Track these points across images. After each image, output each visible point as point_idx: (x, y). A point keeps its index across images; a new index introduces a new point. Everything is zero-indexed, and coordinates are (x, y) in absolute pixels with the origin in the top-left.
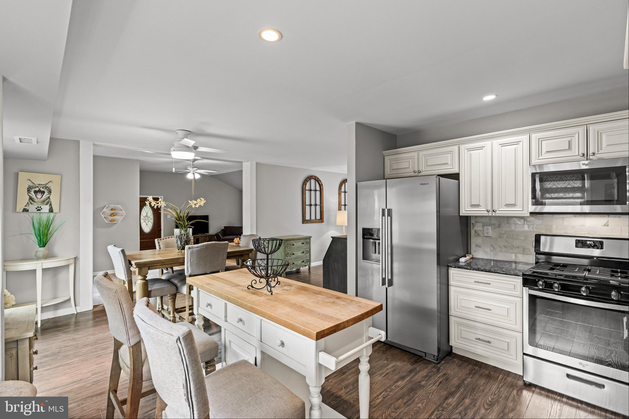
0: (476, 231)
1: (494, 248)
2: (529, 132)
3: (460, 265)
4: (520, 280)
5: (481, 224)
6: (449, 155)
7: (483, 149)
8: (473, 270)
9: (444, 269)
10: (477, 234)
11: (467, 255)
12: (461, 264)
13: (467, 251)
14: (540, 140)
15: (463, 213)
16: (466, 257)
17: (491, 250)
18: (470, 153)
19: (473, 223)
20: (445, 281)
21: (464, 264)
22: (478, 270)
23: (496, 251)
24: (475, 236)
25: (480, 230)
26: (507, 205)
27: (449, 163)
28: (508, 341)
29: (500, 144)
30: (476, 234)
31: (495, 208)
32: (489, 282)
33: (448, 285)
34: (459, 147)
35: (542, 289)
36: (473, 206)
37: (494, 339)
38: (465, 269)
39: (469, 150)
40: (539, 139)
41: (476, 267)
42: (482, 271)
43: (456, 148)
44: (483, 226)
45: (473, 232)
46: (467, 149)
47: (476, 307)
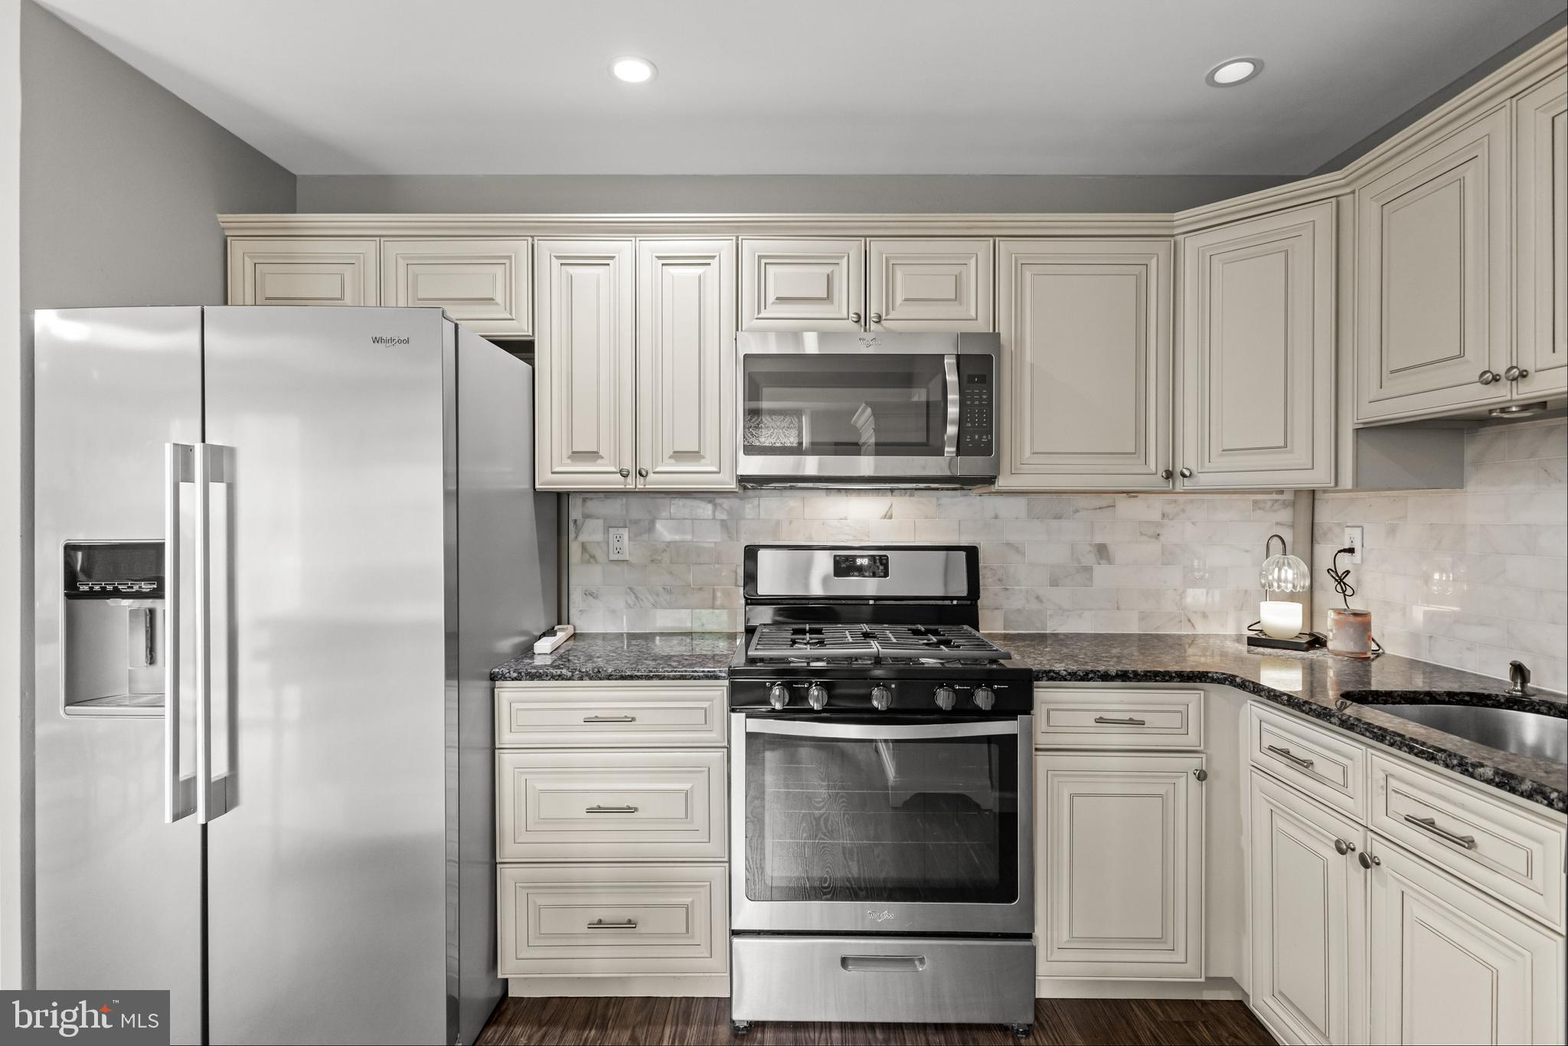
0: (584, 547)
1: (637, 598)
2: (736, 229)
3: (535, 667)
4: (719, 691)
5: (600, 522)
6: (499, 271)
7: (608, 265)
8: (581, 679)
9: (476, 691)
10: (590, 558)
11: (556, 628)
12: (538, 661)
13: (561, 616)
14: (764, 261)
15: (546, 480)
16: (555, 635)
17: (629, 606)
18: (567, 272)
19: (575, 521)
20: (478, 736)
21: (548, 661)
22: (597, 675)
23: (641, 607)
24: (583, 562)
25: (598, 543)
26: (679, 455)
27: (499, 299)
28: (688, 900)
29: (658, 257)
30: (587, 556)
31: (645, 464)
32: (630, 714)
33: (493, 749)
34: (533, 246)
35: (784, 711)
36: (577, 455)
37: (646, 906)
38: (553, 677)
39: (567, 261)
40: (760, 257)
41: (589, 667)
42: (609, 679)
43: (522, 247)
44: (607, 529)
45: (575, 549)
46: (558, 257)
47: (590, 811)
